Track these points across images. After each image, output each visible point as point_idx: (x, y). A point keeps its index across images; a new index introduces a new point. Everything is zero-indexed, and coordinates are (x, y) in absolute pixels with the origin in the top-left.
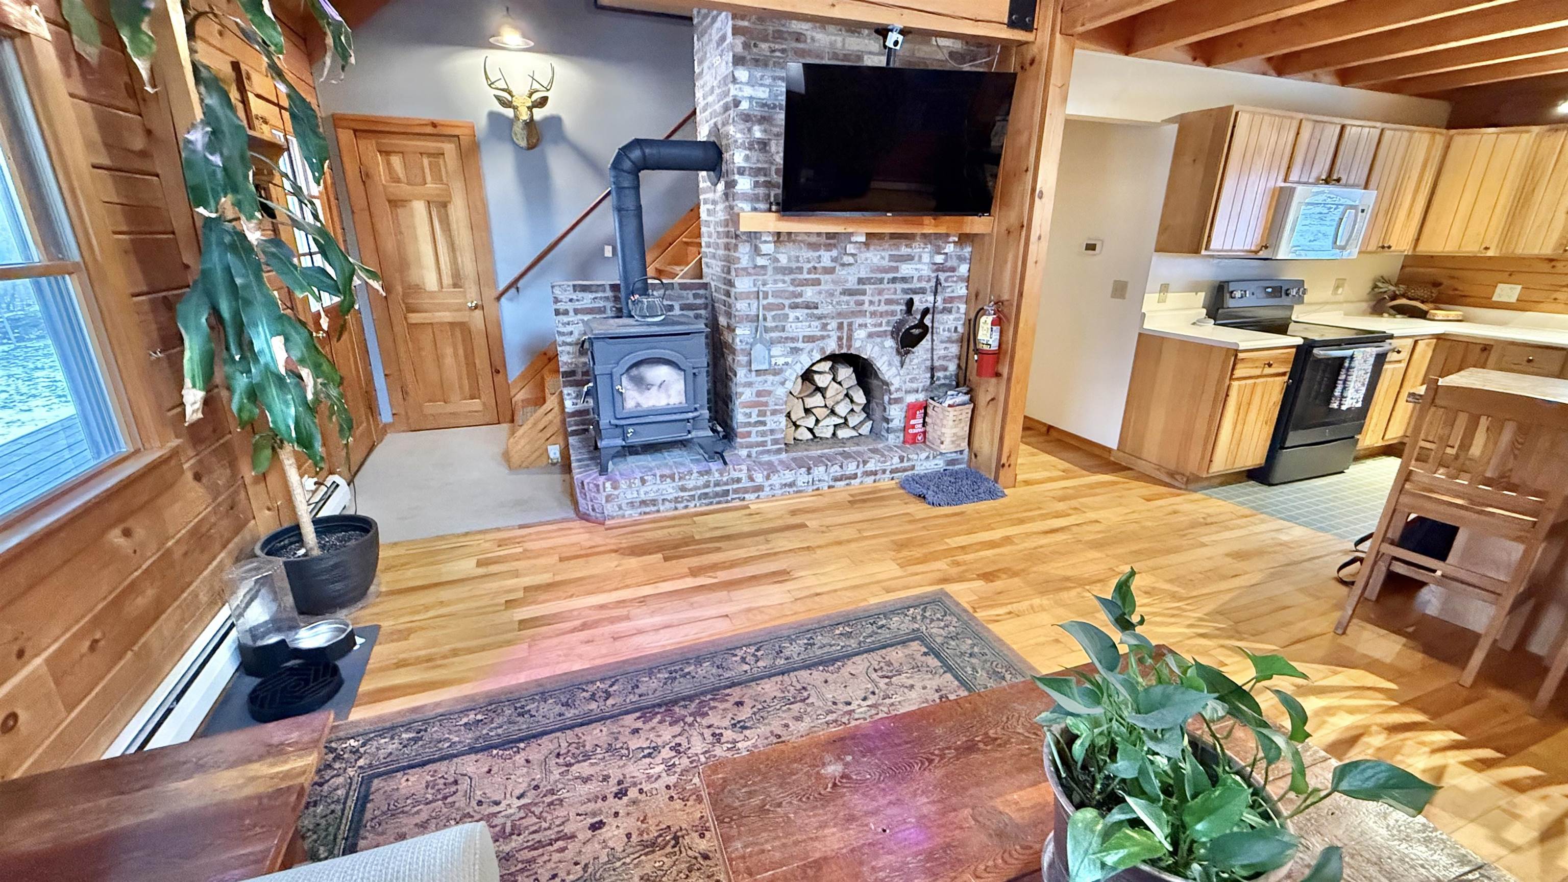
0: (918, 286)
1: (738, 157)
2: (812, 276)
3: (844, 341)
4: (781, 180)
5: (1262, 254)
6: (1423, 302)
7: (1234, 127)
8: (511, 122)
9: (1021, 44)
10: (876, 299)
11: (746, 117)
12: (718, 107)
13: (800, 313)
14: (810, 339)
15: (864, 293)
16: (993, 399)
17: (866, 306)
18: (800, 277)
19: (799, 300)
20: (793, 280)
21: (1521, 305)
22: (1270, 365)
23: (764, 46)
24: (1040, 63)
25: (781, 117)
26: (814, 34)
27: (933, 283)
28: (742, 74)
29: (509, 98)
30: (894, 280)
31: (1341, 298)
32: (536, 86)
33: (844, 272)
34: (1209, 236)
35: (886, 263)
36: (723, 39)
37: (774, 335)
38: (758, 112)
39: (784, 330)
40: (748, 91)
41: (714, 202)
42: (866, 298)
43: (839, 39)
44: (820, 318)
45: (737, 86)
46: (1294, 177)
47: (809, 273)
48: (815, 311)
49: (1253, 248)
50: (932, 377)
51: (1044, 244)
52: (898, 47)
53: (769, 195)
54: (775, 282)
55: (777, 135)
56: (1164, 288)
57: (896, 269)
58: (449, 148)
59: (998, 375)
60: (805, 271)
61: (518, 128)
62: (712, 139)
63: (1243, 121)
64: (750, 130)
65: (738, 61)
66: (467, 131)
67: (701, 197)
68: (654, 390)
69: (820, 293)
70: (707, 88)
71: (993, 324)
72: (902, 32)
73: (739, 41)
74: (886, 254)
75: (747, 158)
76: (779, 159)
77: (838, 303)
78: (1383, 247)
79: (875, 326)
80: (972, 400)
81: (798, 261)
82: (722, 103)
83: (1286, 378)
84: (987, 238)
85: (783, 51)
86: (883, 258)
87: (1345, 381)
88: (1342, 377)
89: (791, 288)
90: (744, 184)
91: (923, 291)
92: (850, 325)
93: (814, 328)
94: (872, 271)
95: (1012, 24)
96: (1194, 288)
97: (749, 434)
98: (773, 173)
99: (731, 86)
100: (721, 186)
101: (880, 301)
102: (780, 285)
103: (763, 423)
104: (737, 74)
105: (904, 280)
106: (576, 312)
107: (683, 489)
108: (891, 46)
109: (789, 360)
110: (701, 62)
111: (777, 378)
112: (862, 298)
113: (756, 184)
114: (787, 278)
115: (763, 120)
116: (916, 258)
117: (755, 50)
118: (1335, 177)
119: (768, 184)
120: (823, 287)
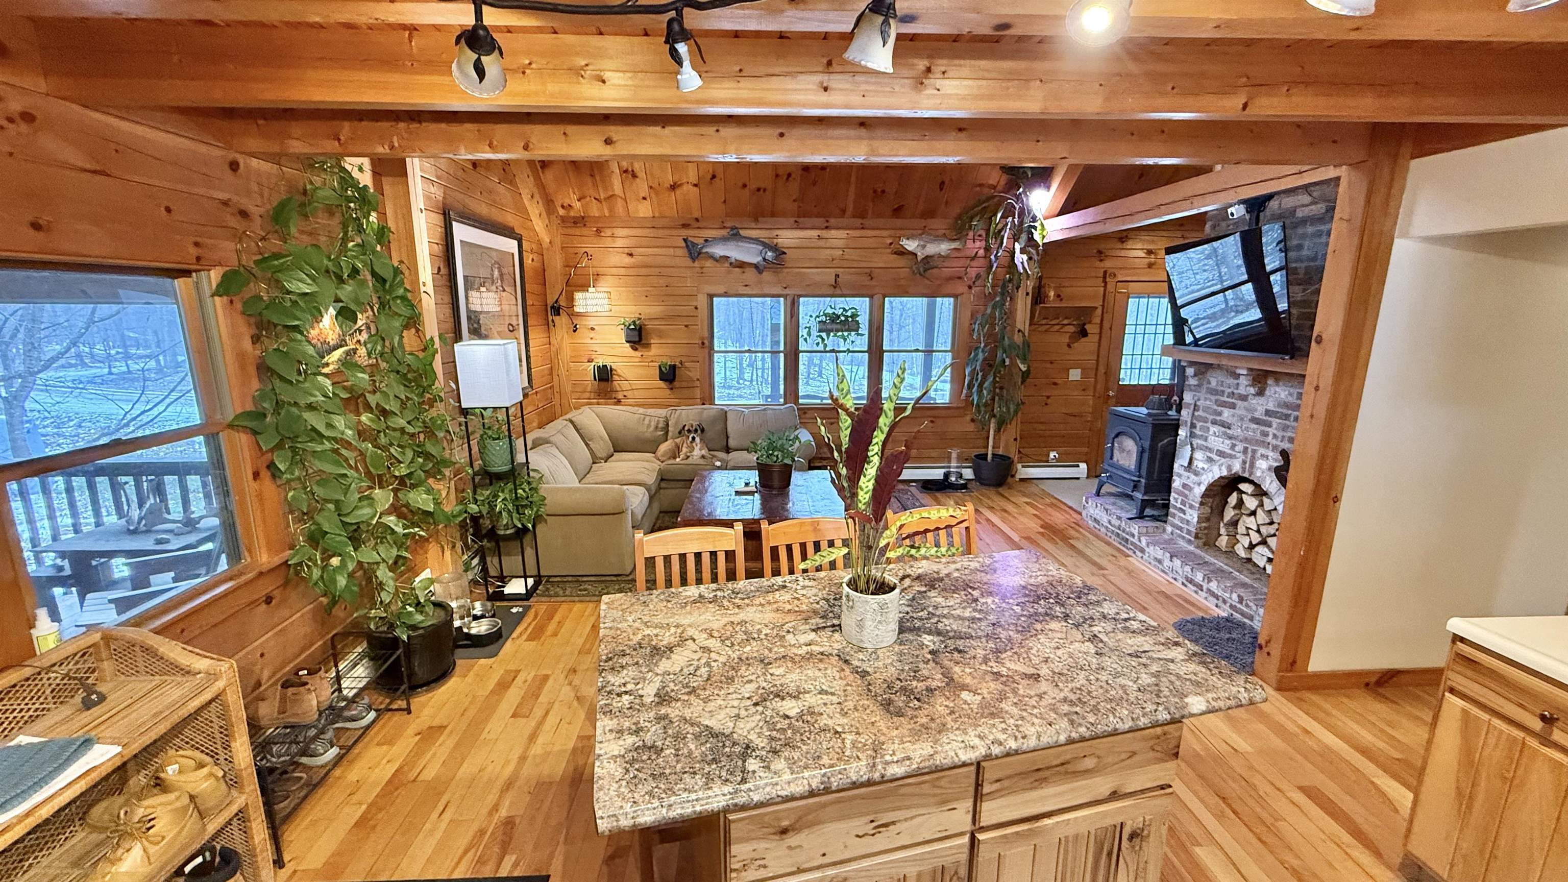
2: (1230, 400)
13: (1215, 428)
14: (1221, 454)
17: (1270, 439)
18: (1222, 398)
19: (1218, 418)
20: (1217, 401)
33: (1254, 401)
35: (1291, 399)
39: (1206, 440)
42: (1271, 431)
47: (1228, 396)
48: (1228, 431)
60: (1226, 394)
68: (1125, 454)
69: (1234, 416)
77: (1247, 429)
79: (1276, 460)
81: (1222, 385)
89: (1215, 407)
92: (1254, 452)
93: (1225, 446)
97: (1174, 516)
103: (1184, 512)
109: (1206, 467)
111: (1196, 478)
120: (1237, 411)
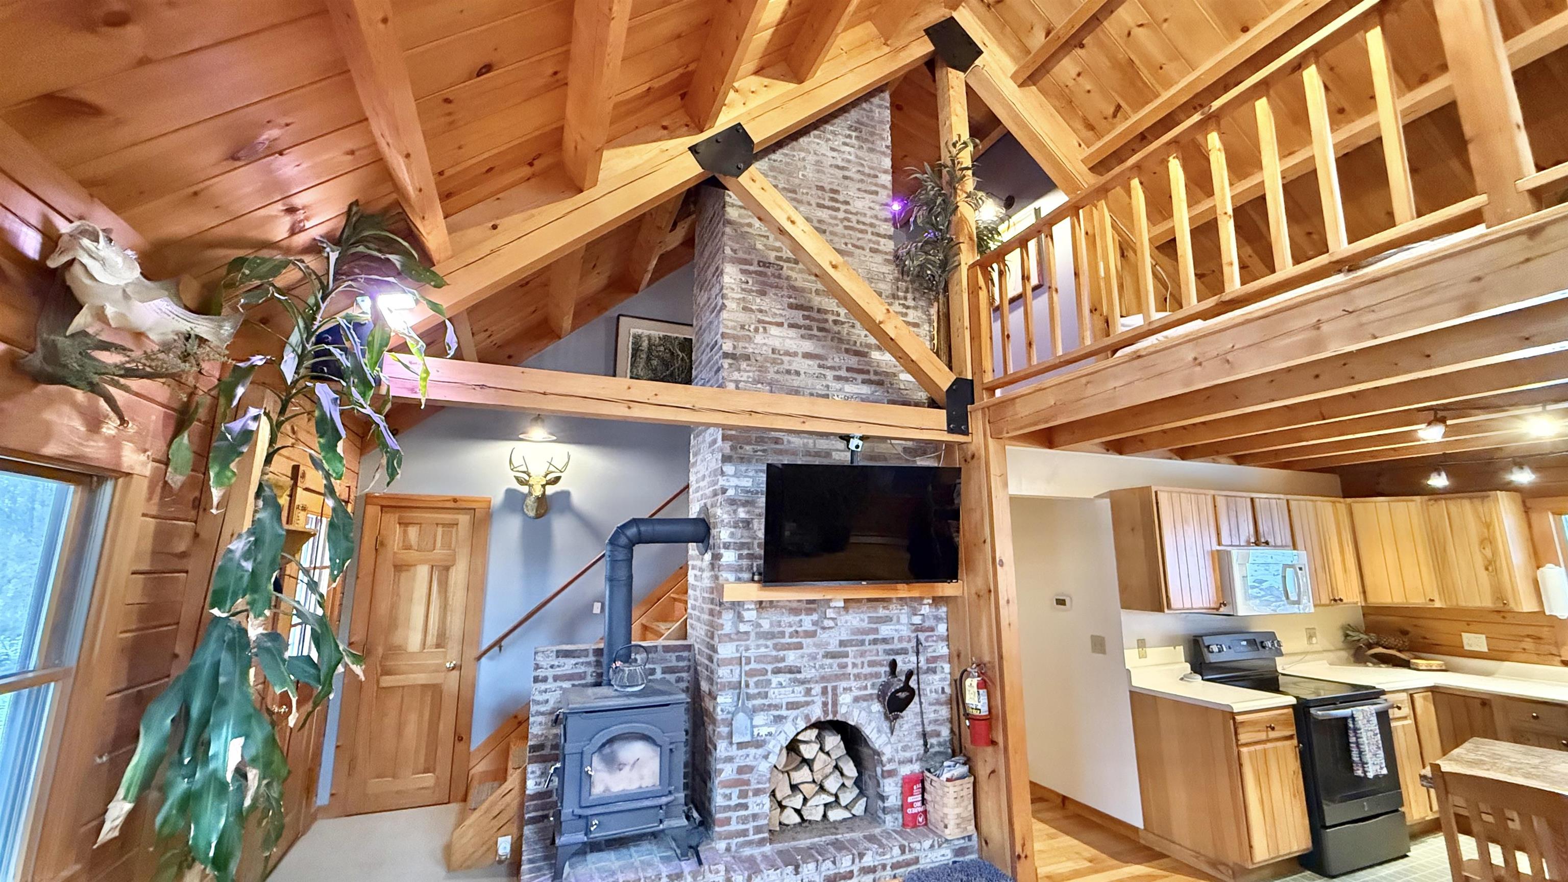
0: (899, 646)
1: (723, 534)
2: (795, 640)
3: (830, 707)
4: (762, 552)
5: (1223, 610)
6: (1400, 651)
7: (1157, 503)
8: (525, 496)
9: (960, 444)
10: (859, 661)
11: (732, 502)
12: (708, 491)
13: (783, 678)
14: (792, 706)
15: (846, 655)
16: (993, 772)
17: (849, 669)
18: (783, 641)
19: (782, 665)
20: (775, 645)
21: (1494, 655)
22: (1273, 729)
23: (748, 448)
24: (979, 458)
25: (762, 501)
26: (790, 438)
27: (914, 643)
28: (729, 469)
29: (527, 478)
30: (875, 642)
31: (1318, 647)
32: (551, 468)
33: (825, 635)
34: (1167, 597)
35: (865, 625)
36: (714, 442)
37: (758, 702)
38: (743, 497)
39: (766, 697)
40: (734, 481)
41: (701, 570)
42: (849, 661)
43: (811, 441)
44: (802, 682)
45: (725, 478)
46: (1225, 540)
47: (791, 637)
48: (798, 676)
49: (1213, 606)
50: (925, 744)
51: (1014, 607)
52: (859, 450)
53: (752, 565)
54: (758, 647)
55: (760, 515)
56: (1141, 644)
57: (876, 631)
58: (464, 519)
59: (994, 743)
60: (787, 635)
61: (530, 501)
62: (702, 516)
63: (1163, 498)
64: (735, 512)
65: (726, 459)
66: (484, 505)
67: (690, 563)
68: (627, 768)
69: (803, 657)
70: (700, 475)
71: (979, 686)
72: (862, 438)
73: (727, 446)
74: (865, 617)
75: (732, 535)
76: (761, 534)
77: (822, 666)
78: (1335, 600)
79: (860, 689)
80: (971, 772)
81: (780, 626)
82: (711, 489)
83: (1295, 742)
84: (959, 600)
85: (764, 451)
86: (863, 620)
87: (1358, 745)
88: (1353, 739)
89: (774, 653)
90: (729, 557)
91: (904, 652)
92: (835, 689)
93: (798, 695)
94: (853, 634)
95: (950, 431)
96: (1172, 641)
97: (728, 821)
98: (756, 546)
99: (720, 477)
100: (708, 557)
101: (863, 663)
102: (763, 650)
103: (745, 807)
104: (724, 469)
105: (885, 641)
106: (556, 678)
108: (854, 449)
109: (772, 730)
110: (695, 455)
111: (760, 751)
112: (845, 660)
113: (740, 557)
114: (770, 643)
115: (746, 503)
116: (895, 619)
117: (740, 451)
118: (1263, 540)
119: (751, 557)
120: (805, 651)
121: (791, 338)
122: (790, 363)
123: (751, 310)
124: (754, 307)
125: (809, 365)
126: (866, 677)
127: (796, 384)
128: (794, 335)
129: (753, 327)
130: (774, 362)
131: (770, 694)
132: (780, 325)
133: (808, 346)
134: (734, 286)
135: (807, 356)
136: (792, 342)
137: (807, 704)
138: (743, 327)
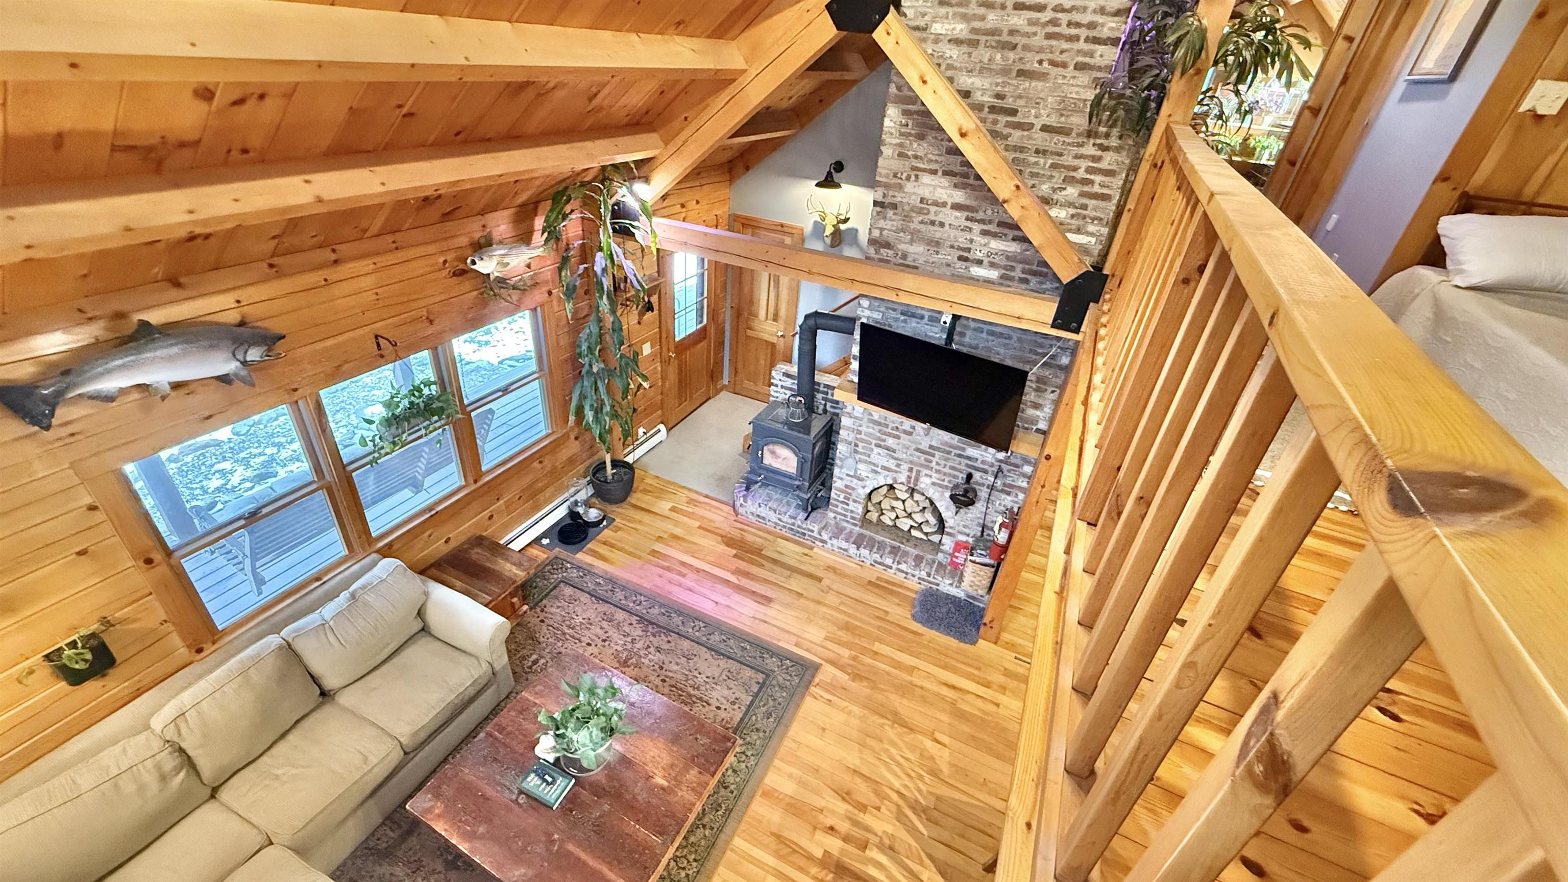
0: (981, 466)
2: (895, 432)
10: (943, 463)
13: (882, 451)
15: (933, 456)
17: (934, 464)
18: (886, 430)
19: (882, 443)
20: (880, 431)
27: (995, 469)
30: (960, 456)
33: (919, 437)
35: (953, 443)
37: (863, 457)
39: (869, 456)
44: (896, 459)
47: (892, 429)
50: (983, 532)
54: (868, 427)
57: (964, 450)
66: (800, 231)
68: (780, 460)
69: (899, 444)
79: (938, 479)
81: (886, 420)
89: (879, 435)
91: (985, 472)
92: (918, 472)
93: (891, 464)
95: (1055, 324)
97: (837, 506)
101: (945, 465)
103: (848, 504)
105: (969, 458)
107: (780, 520)
109: (870, 476)
111: (860, 483)
112: (931, 458)
114: (877, 428)
120: (902, 441)
121: (943, 188)
122: (936, 214)
123: (907, 156)
124: (910, 153)
125: (956, 218)
126: (945, 474)
127: (938, 235)
128: (947, 184)
129: (905, 175)
130: (920, 211)
131: (872, 456)
132: (934, 172)
133: (959, 196)
134: (893, 131)
135: (957, 207)
136: (943, 191)
137: (896, 472)
138: (895, 176)
